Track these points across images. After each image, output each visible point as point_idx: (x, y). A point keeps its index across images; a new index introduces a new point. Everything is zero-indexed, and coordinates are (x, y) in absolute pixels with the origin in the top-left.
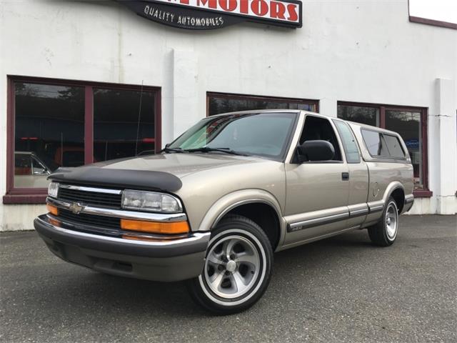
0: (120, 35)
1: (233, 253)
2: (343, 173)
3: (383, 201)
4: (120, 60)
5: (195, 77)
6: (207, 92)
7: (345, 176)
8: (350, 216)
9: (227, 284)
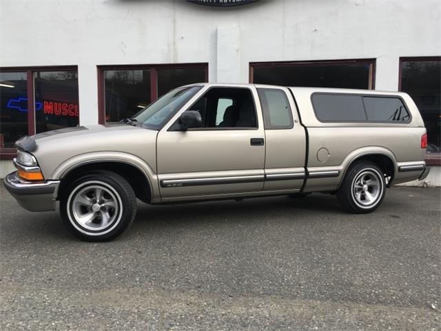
0: (174, 21)
1: (103, 198)
2: (251, 139)
3: (341, 168)
4: (174, 44)
5: (237, 50)
6: (250, 63)
7: (256, 142)
8: (265, 179)
9: (97, 221)
